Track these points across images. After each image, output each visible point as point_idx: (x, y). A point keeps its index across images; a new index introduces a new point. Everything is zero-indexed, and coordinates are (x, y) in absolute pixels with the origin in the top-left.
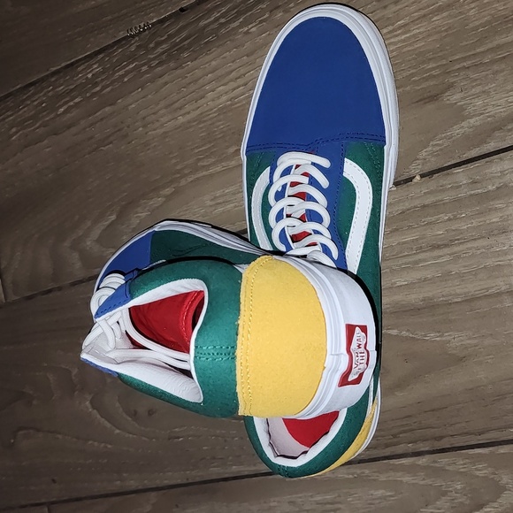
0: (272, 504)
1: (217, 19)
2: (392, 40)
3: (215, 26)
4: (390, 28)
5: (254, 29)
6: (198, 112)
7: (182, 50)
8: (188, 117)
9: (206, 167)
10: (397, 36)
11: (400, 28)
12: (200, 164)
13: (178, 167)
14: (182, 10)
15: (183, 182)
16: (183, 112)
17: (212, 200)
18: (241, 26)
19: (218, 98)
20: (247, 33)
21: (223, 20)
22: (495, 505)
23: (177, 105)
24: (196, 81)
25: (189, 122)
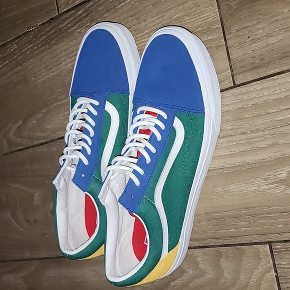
0: (86, 271)
1: (67, 24)
2: (143, 40)
3: (66, 28)
4: (142, 34)
5: (83, 31)
6: (58, 71)
7: (52, 39)
8: (54, 74)
9: (61, 100)
10: (145, 38)
11: (146, 34)
12: (59, 98)
13: (49, 99)
14: (52, 19)
15: (51, 107)
16: (51, 71)
17: (64, 116)
18: (77, 29)
19: (67, 64)
20: (80, 32)
21: (69, 25)
22: (181, 279)
23: (49, 67)
24: (58, 55)
25: (54, 76)
